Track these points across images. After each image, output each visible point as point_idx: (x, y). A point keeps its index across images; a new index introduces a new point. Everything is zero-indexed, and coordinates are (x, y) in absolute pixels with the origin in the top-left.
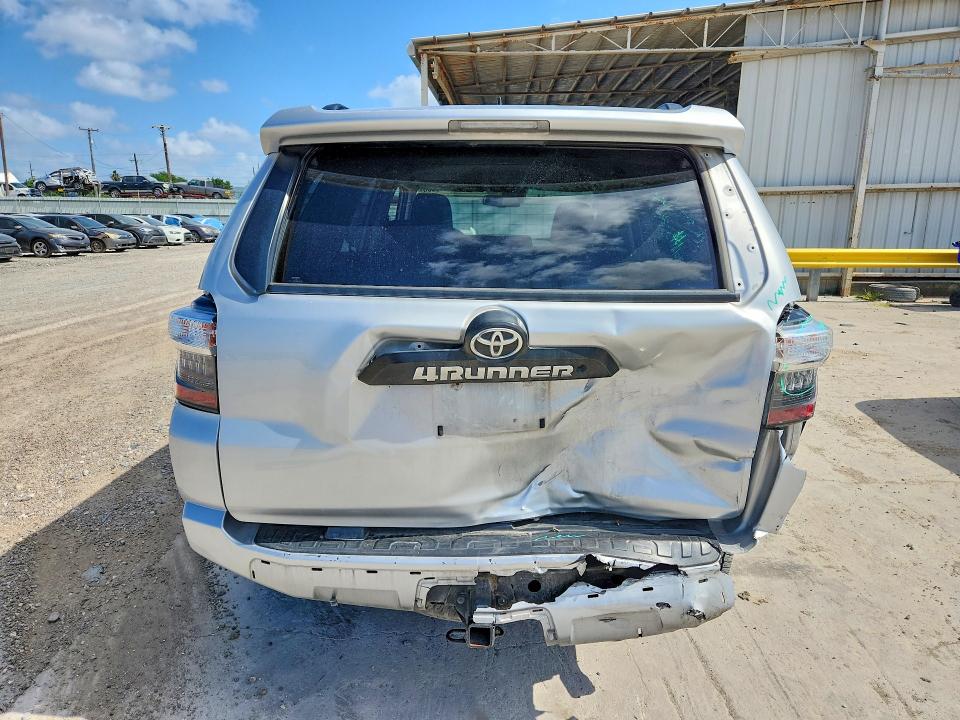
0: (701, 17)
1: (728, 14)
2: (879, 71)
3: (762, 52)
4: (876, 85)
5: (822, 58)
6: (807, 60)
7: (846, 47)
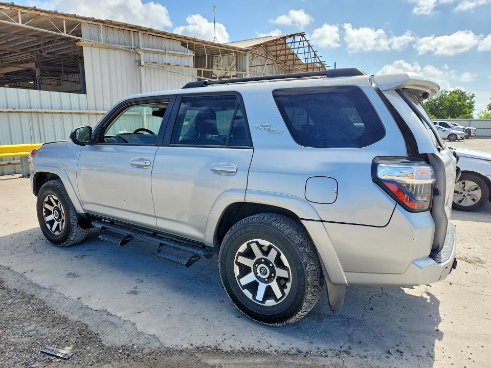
0: (61, 17)
1: (75, 19)
2: (142, 63)
3: (93, 43)
4: (142, 69)
5: (117, 52)
6: (112, 52)
7: (128, 49)
